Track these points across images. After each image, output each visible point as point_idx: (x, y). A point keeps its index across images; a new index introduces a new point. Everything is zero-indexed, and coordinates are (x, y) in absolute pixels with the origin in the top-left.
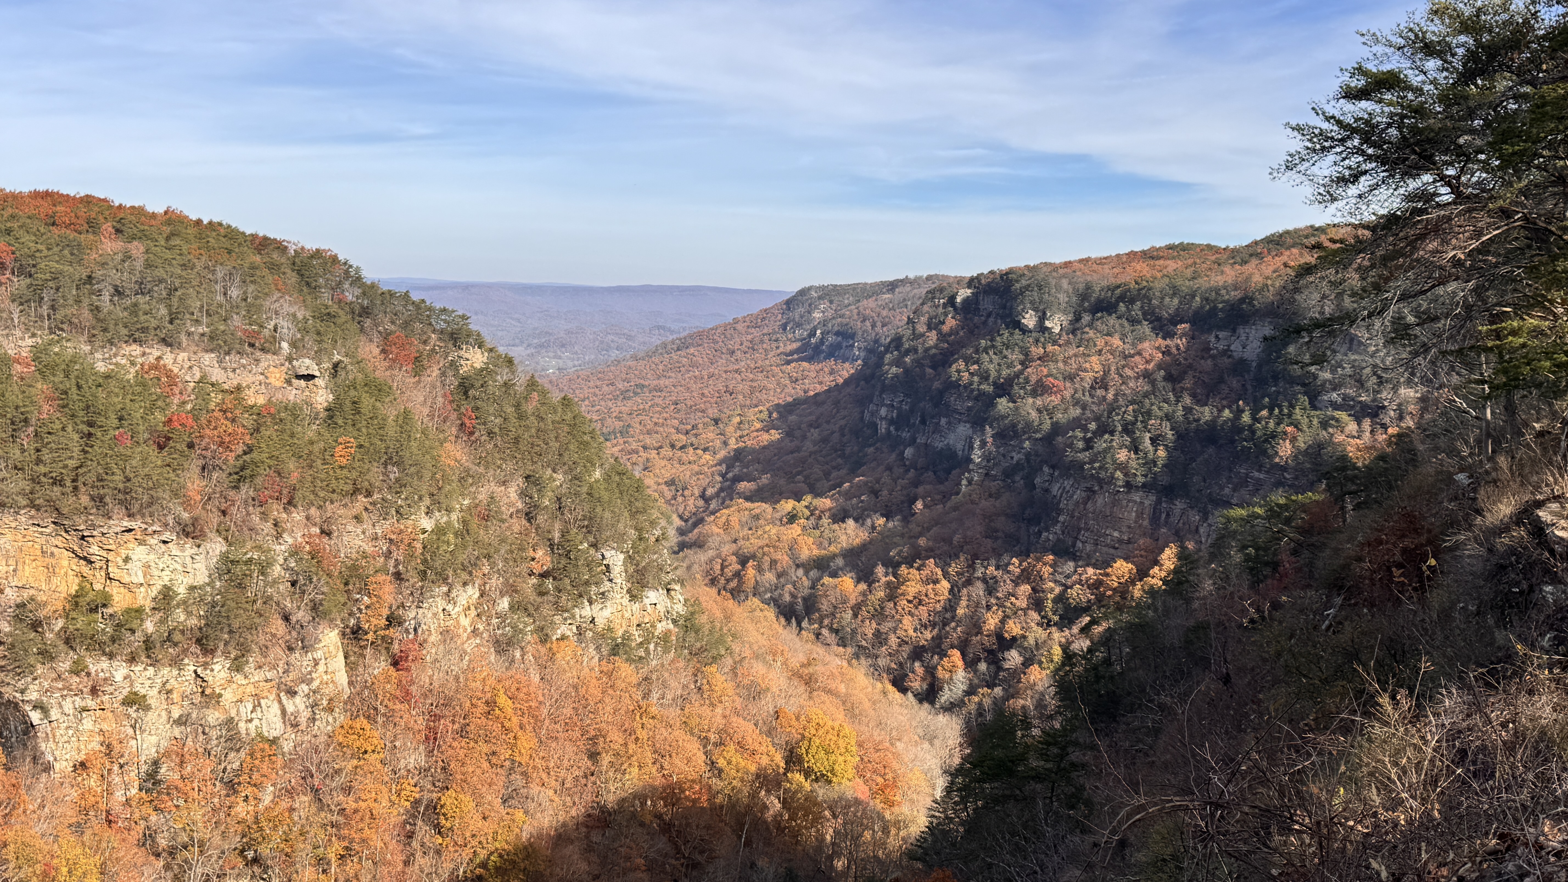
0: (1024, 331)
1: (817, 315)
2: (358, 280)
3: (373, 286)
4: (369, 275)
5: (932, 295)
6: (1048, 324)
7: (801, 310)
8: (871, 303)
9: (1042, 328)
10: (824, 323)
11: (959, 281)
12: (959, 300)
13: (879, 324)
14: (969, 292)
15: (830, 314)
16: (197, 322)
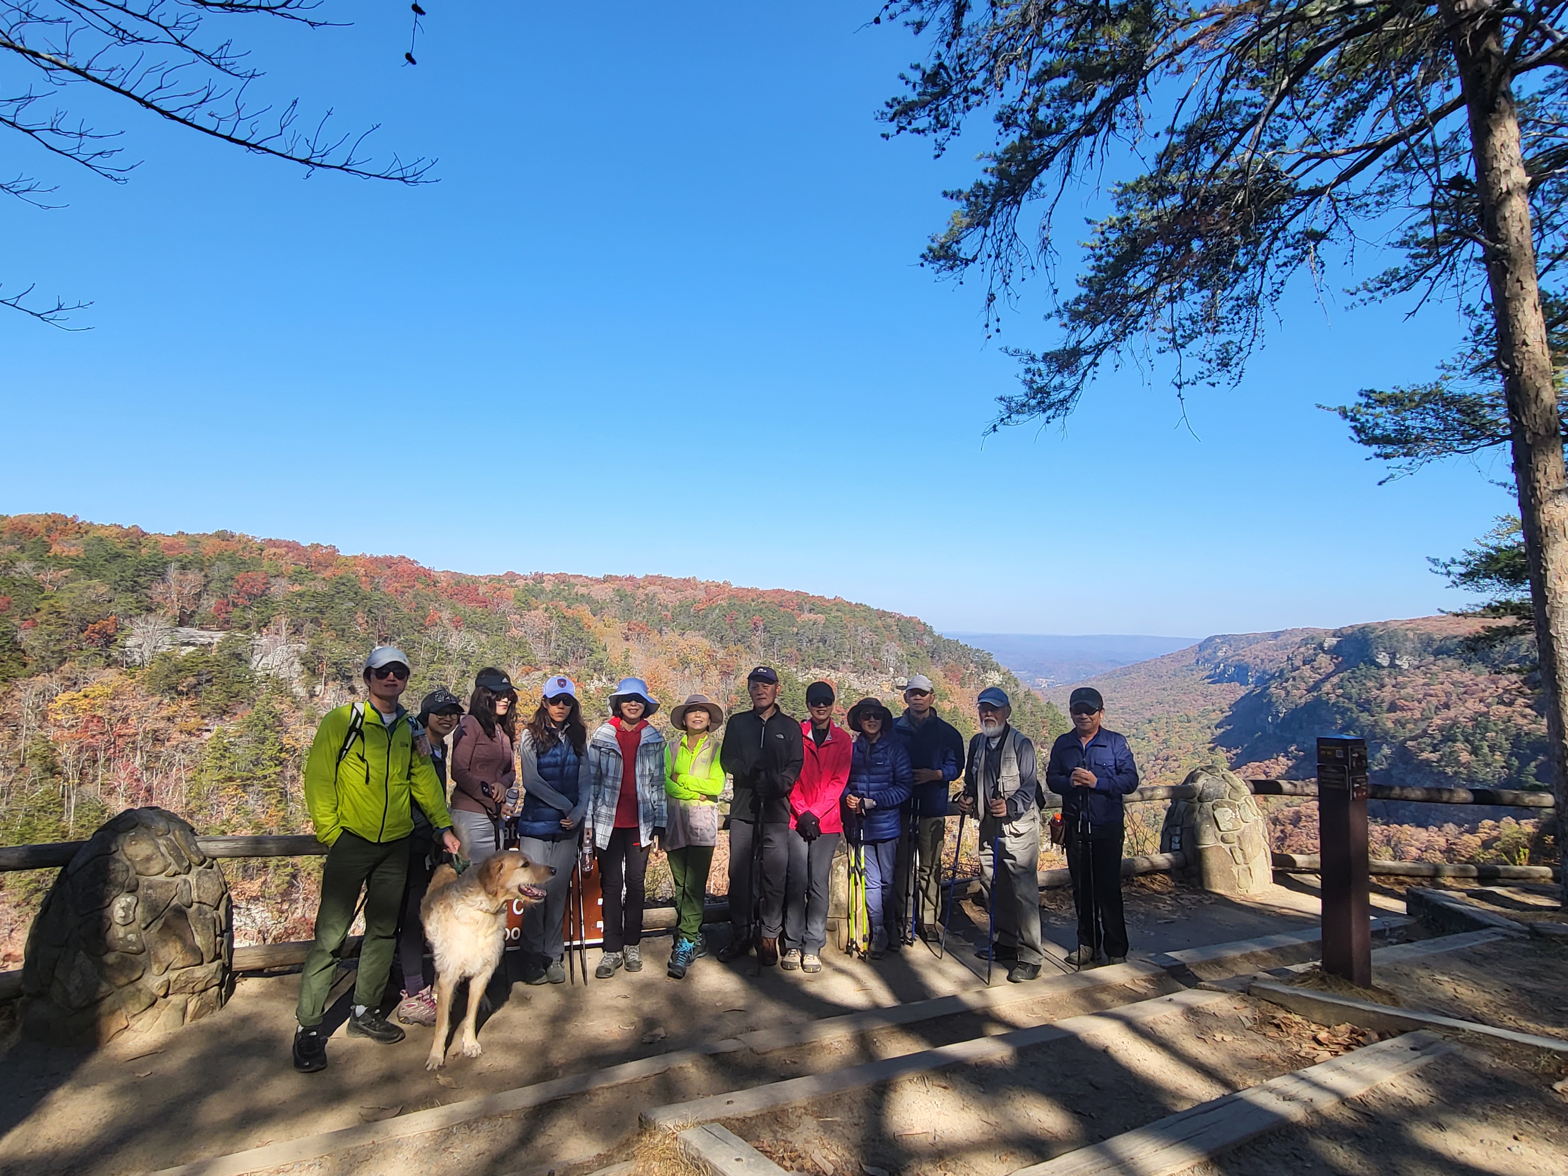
0: (1379, 667)
1: (1220, 654)
2: (931, 633)
3: (939, 637)
4: (937, 631)
5: (1305, 642)
6: (1397, 662)
7: (1209, 651)
8: (1259, 647)
9: (1392, 665)
10: (1226, 659)
11: (1326, 632)
12: (1326, 645)
13: (1266, 661)
14: (1334, 641)
15: (1230, 653)
16: (848, 656)
